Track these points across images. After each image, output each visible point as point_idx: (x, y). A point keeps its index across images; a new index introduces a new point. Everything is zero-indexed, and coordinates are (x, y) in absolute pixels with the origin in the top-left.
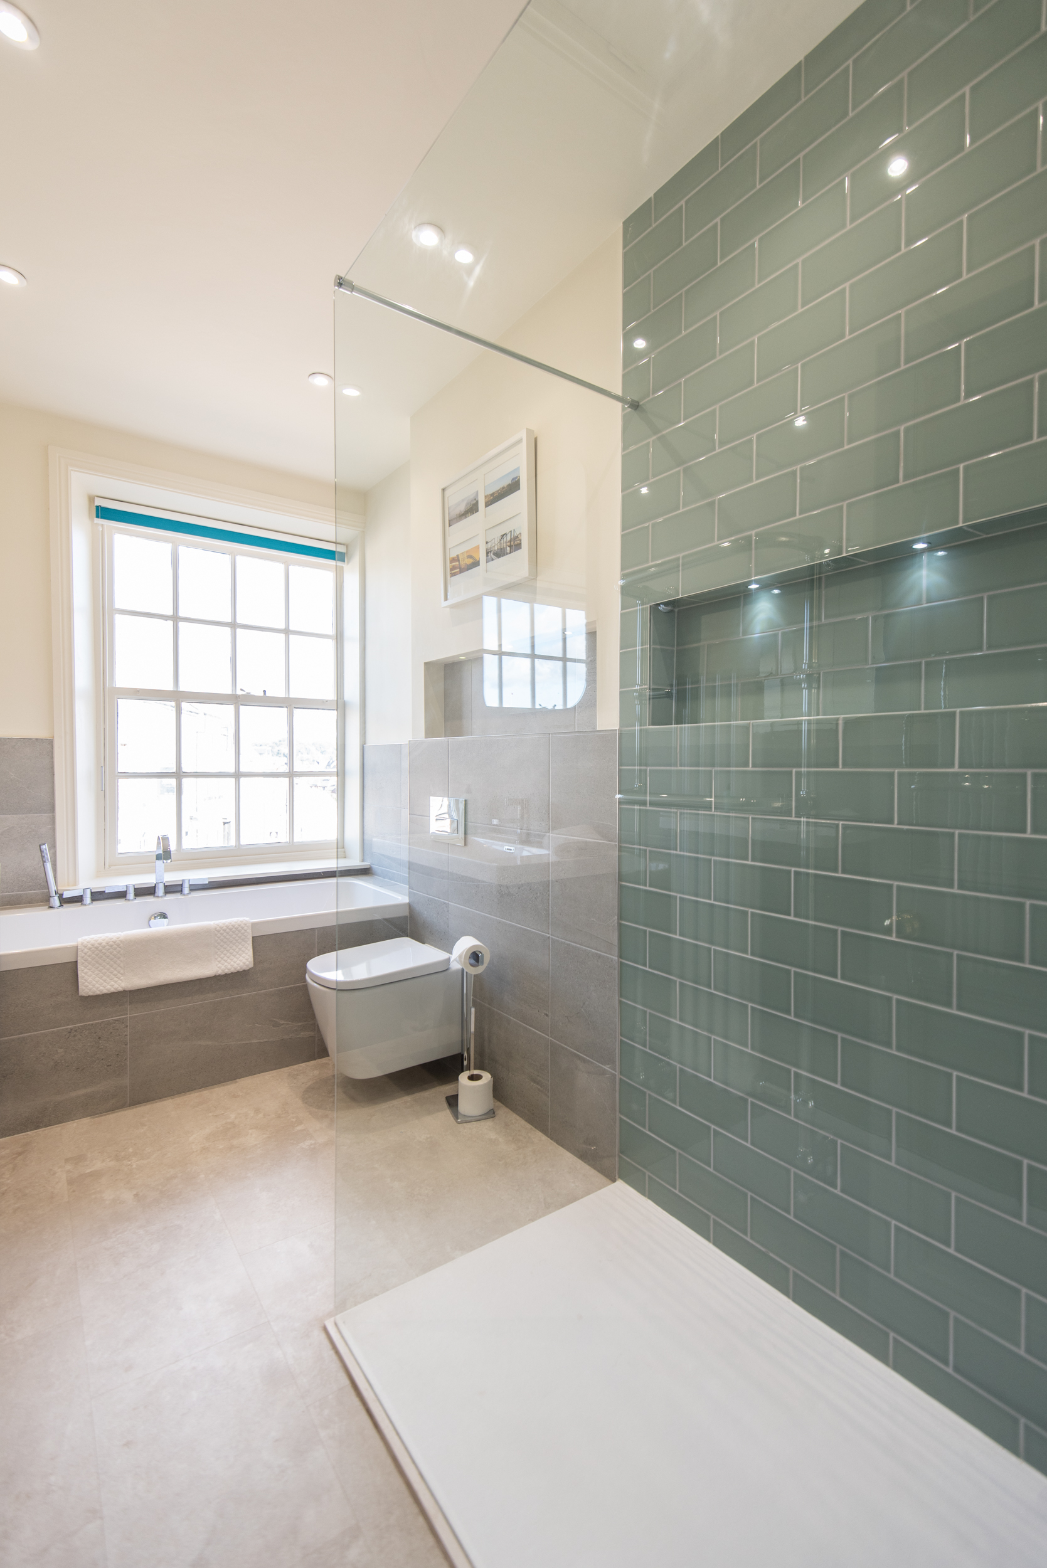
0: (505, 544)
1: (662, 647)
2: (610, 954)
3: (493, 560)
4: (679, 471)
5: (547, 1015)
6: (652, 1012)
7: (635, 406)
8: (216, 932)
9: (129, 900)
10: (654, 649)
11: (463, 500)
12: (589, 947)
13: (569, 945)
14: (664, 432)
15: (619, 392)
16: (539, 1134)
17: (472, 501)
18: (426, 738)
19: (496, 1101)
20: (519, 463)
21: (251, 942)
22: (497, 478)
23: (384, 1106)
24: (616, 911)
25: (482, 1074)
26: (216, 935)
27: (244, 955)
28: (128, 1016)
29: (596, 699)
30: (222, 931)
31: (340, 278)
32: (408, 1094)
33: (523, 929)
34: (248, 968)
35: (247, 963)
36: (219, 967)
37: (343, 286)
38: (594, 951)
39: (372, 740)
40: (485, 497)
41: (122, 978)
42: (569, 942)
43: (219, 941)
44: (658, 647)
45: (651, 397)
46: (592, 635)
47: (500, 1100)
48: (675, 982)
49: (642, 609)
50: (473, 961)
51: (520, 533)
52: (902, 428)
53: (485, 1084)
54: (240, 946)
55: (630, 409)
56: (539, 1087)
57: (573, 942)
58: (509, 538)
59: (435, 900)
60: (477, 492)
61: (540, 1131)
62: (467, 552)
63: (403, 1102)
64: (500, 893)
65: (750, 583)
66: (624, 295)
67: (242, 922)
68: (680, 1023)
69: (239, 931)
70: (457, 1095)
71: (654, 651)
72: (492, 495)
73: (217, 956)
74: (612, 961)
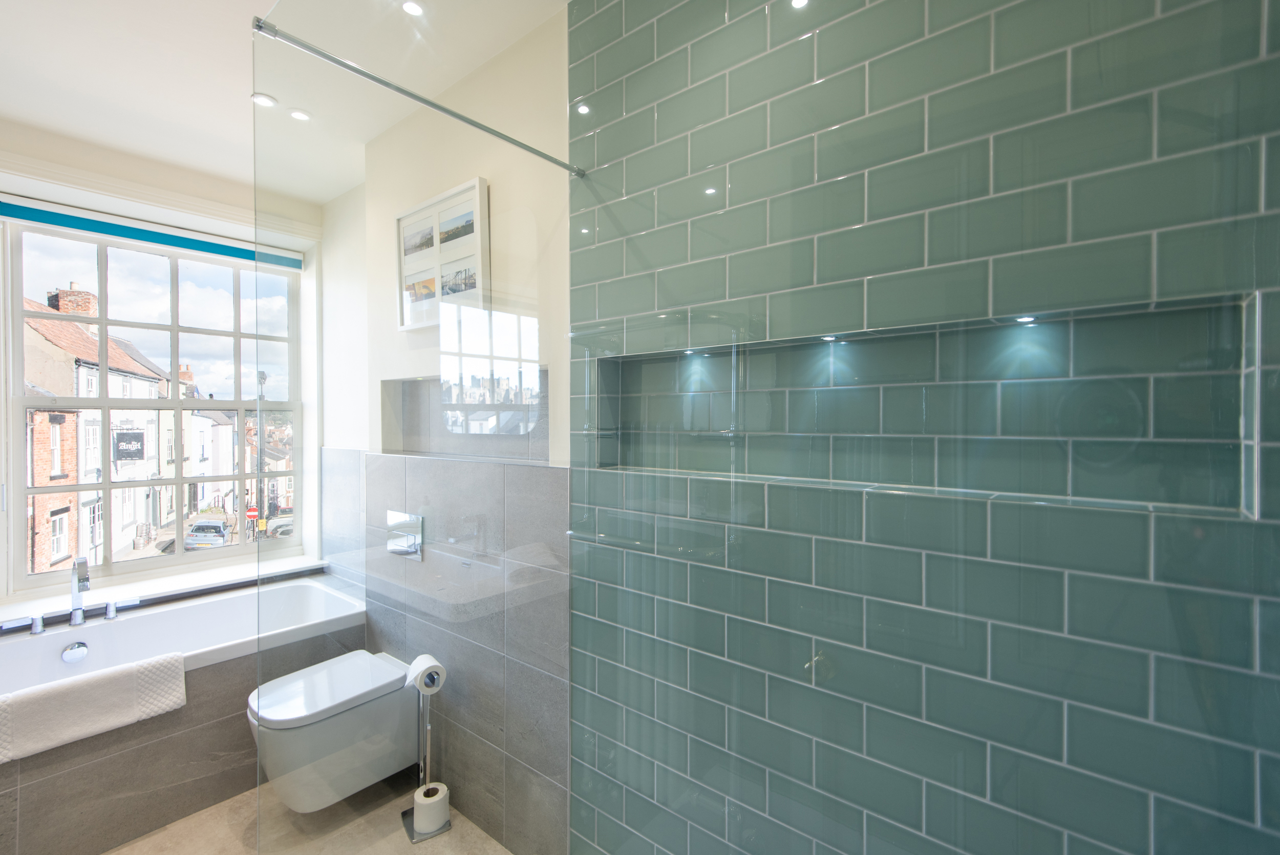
0: (460, 281)
1: (609, 395)
2: (562, 677)
3: (448, 294)
4: (622, 242)
5: (502, 730)
6: (600, 734)
7: (581, 174)
8: (139, 675)
9: (35, 633)
10: (602, 398)
11: (418, 233)
12: (542, 669)
13: (523, 665)
14: (608, 203)
15: (566, 160)
16: (494, 842)
17: (427, 235)
18: (383, 453)
19: (452, 808)
20: (473, 206)
21: (184, 678)
22: (451, 218)
23: (335, 834)
24: (568, 637)
25: (439, 788)
26: (139, 677)
27: (175, 693)
28: (19, 787)
29: (548, 432)
30: (146, 672)
31: (258, 20)
32: (362, 815)
33: (479, 646)
34: (180, 707)
35: (179, 701)
36: (143, 712)
37: (263, 30)
38: (546, 673)
39: (330, 444)
40: (440, 233)
41: (9, 747)
42: (524, 663)
43: (143, 683)
44: (605, 395)
45: (596, 168)
46: (544, 374)
47: (456, 808)
48: (622, 708)
49: (590, 361)
50: (428, 680)
51: (475, 273)
52: (816, 237)
53: (441, 800)
54: (170, 685)
55: (576, 177)
56: (494, 798)
57: (527, 663)
58: (464, 276)
59: (393, 610)
60: (432, 228)
61: (495, 839)
62: (423, 282)
63: (357, 825)
64: (456, 610)
65: (686, 351)
66: (570, 70)
67: (172, 658)
68: (626, 747)
69: (169, 669)
70: (413, 808)
71: (601, 400)
72: (446, 233)
73: (140, 700)
74: (563, 684)
